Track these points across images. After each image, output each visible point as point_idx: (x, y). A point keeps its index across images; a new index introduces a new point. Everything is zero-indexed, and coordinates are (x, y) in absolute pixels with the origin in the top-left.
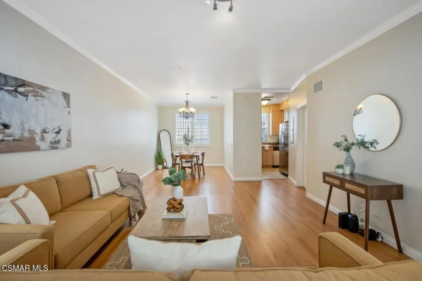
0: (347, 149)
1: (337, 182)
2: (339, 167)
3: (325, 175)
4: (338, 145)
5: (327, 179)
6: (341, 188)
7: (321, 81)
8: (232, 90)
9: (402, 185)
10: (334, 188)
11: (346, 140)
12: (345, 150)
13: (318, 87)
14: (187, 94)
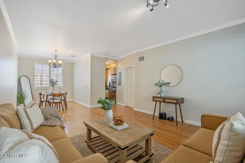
0: (161, 86)
1: (162, 100)
2: (159, 94)
3: (154, 97)
4: (156, 85)
5: (155, 99)
6: (164, 102)
7: (144, 57)
8: (91, 53)
9: (183, 98)
10: (161, 103)
11: (160, 83)
12: (159, 86)
13: (142, 59)
14: (56, 51)
